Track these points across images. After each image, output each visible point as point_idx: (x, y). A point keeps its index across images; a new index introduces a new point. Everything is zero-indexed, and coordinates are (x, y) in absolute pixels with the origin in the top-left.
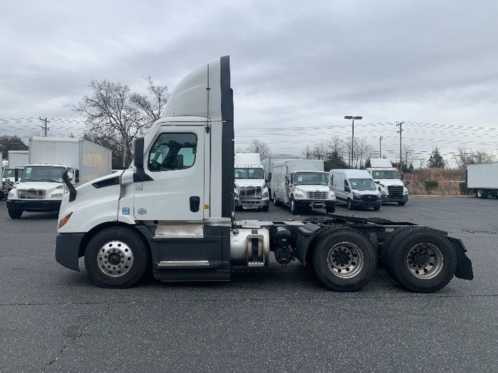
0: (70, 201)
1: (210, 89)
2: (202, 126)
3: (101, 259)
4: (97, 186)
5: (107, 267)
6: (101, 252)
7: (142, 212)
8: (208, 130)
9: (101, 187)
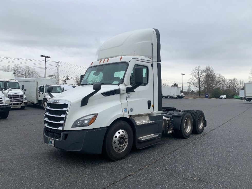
0: (81, 106)
1: (152, 44)
2: (150, 63)
3: (115, 142)
4: (105, 95)
5: (119, 147)
6: (114, 138)
7: (132, 110)
8: (152, 65)
9: (108, 96)
